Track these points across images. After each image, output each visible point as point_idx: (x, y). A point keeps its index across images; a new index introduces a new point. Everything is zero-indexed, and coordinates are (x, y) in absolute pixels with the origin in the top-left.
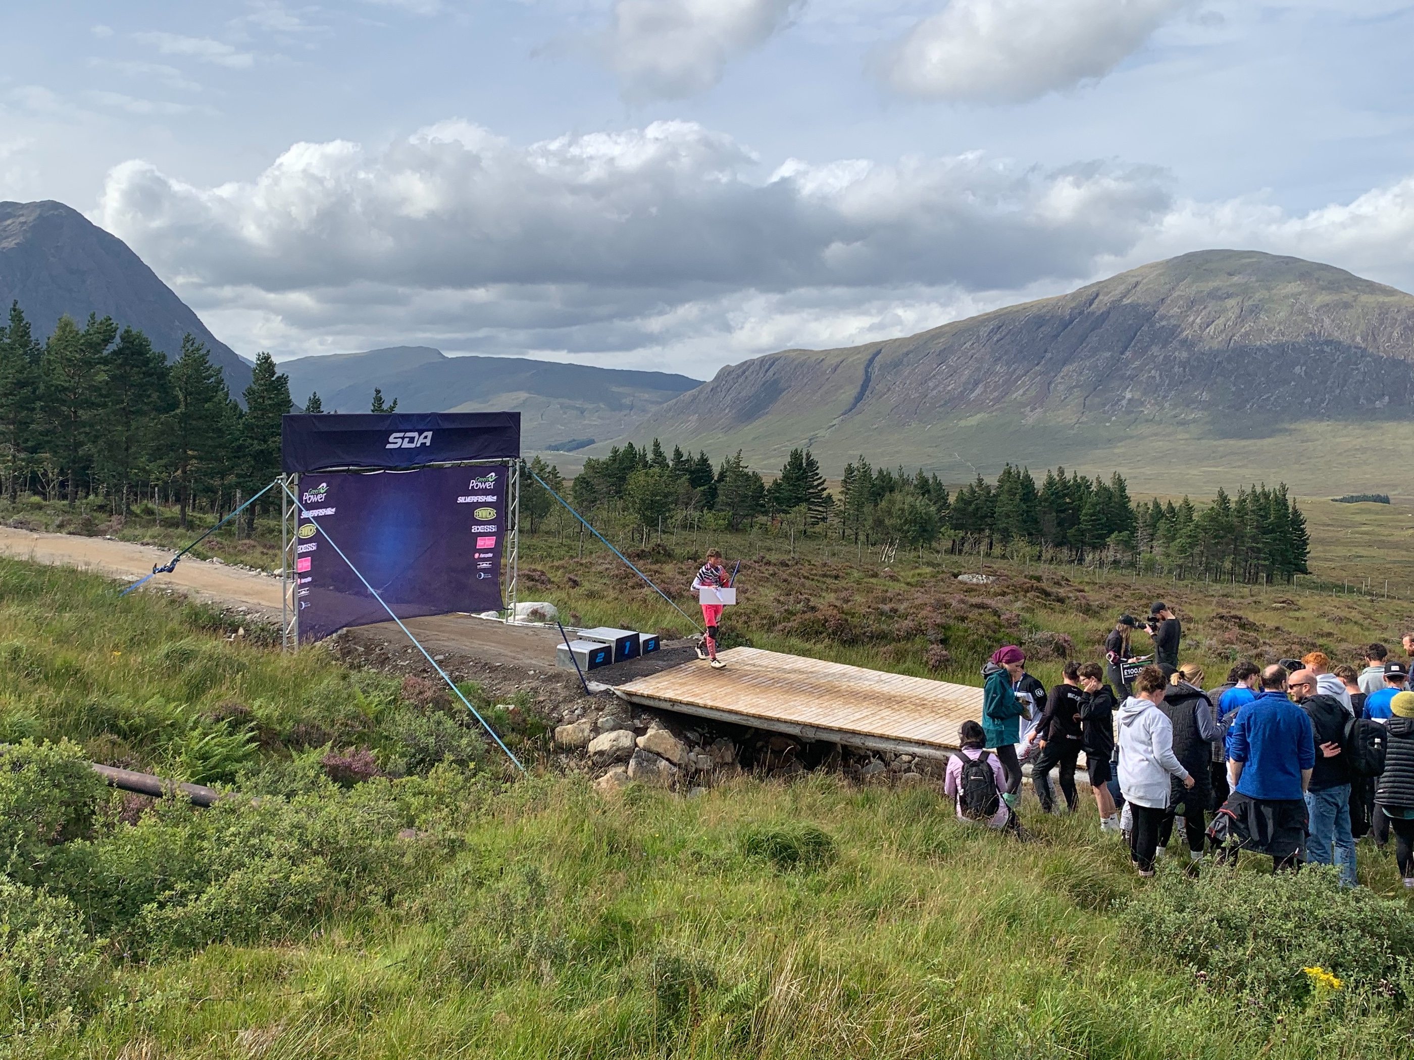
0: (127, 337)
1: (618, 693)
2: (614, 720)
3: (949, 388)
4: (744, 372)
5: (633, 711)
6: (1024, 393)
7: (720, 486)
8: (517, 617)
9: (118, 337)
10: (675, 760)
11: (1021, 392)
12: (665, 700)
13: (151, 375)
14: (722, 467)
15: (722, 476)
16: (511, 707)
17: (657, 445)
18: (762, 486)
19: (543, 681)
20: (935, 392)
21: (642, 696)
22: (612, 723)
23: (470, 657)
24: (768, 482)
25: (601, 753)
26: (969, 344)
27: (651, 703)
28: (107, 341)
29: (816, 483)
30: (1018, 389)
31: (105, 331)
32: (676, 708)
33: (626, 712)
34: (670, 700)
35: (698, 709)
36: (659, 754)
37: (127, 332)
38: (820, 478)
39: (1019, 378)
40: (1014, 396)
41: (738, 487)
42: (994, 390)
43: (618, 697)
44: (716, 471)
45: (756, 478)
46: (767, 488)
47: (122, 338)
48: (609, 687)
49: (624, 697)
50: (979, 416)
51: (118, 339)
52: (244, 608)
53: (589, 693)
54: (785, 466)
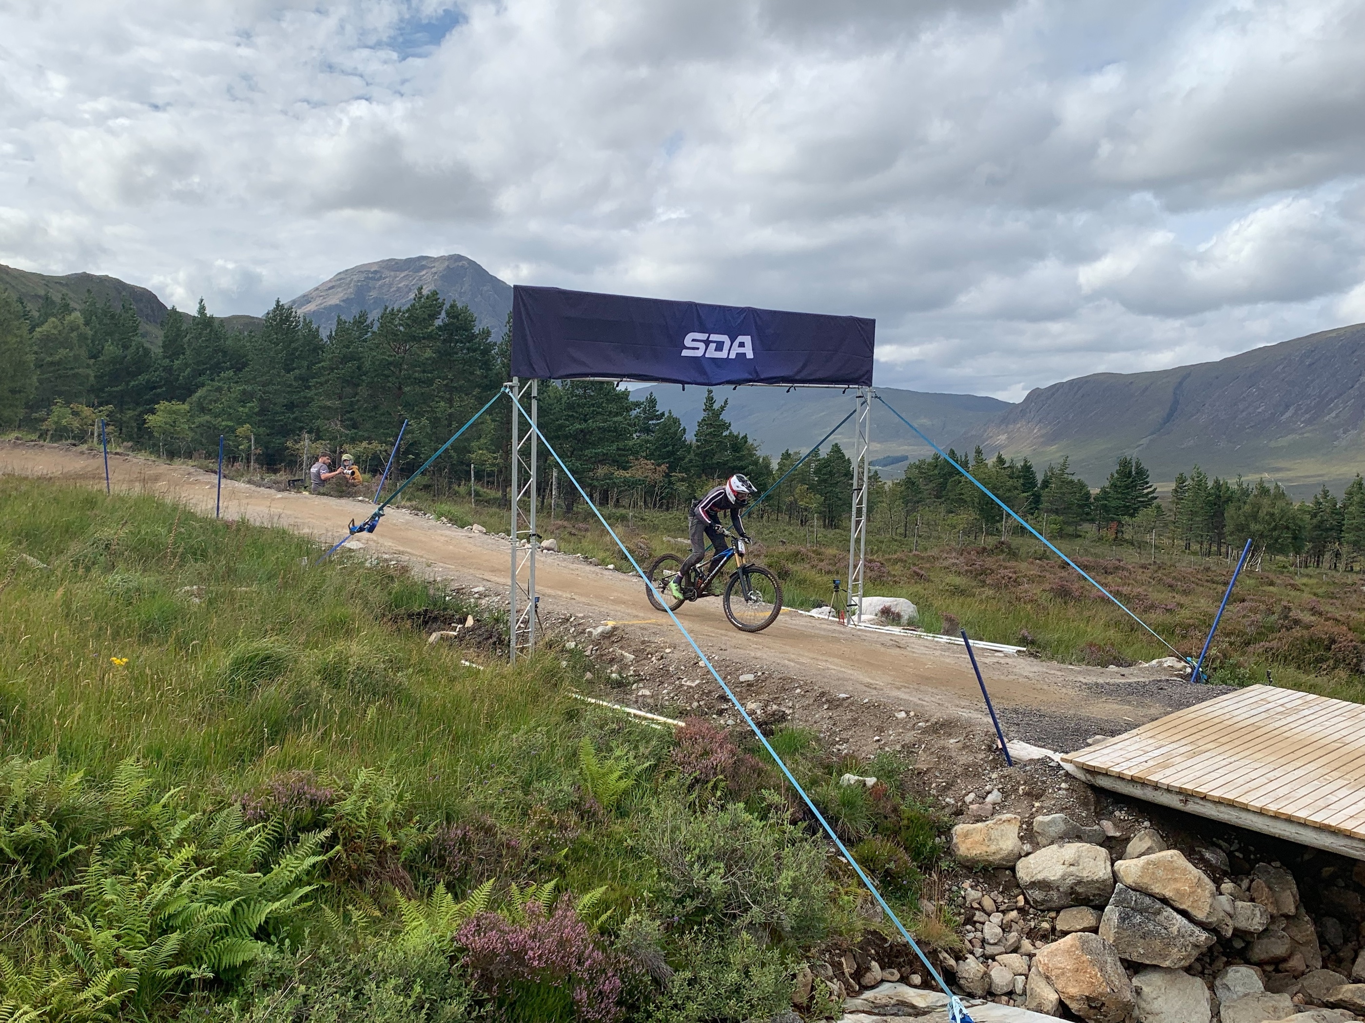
0: (454, 313)
1: (1068, 767)
2: (1065, 821)
3: (1260, 410)
4: (1053, 394)
5: (1097, 802)
6: (1337, 416)
7: (1045, 493)
8: (863, 617)
9: (443, 313)
10: (1200, 916)
11: (1333, 414)
12: (1169, 790)
13: (474, 351)
14: (1046, 475)
15: (1046, 484)
16: (871, 781)
17: (979, 452)
18: (1087, 495)
19: (925, 731)
20: (1244, 414)
21: (1120, 777)
22: (1062, 827)
23: (798, 681)
24: (1095, 491)
25: (1044, 885)
26: (1281, 367)
27: (1137, 792)
28: (433, 316)
29: (1146, 491)
30: (1332, 410)
31: (431, 306)
32: (1192, 807)
33: (1085, 804)
34: (1181, 792)
35: (1244, 815)
36: (1165, 901)
37: (452, 306)
38: (1151, 487)
39: (1332, 400)
40: (1327, 418)
41: (1064, 494)
42: (1306, 412)
43: (1067, 774)
44: (1040, 478)
45: (1082, 486)
46: (1093, 496)
47: (448, 314)
48: (1050, 753)
49: (1080, 775)
50: (1290, 437)
51: (443, 314)
52: (481, 589)
53: (1010, 762)
54: (1112, 475)
